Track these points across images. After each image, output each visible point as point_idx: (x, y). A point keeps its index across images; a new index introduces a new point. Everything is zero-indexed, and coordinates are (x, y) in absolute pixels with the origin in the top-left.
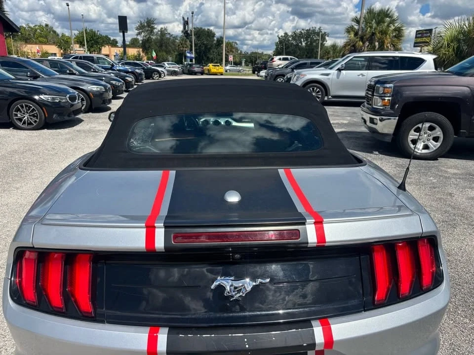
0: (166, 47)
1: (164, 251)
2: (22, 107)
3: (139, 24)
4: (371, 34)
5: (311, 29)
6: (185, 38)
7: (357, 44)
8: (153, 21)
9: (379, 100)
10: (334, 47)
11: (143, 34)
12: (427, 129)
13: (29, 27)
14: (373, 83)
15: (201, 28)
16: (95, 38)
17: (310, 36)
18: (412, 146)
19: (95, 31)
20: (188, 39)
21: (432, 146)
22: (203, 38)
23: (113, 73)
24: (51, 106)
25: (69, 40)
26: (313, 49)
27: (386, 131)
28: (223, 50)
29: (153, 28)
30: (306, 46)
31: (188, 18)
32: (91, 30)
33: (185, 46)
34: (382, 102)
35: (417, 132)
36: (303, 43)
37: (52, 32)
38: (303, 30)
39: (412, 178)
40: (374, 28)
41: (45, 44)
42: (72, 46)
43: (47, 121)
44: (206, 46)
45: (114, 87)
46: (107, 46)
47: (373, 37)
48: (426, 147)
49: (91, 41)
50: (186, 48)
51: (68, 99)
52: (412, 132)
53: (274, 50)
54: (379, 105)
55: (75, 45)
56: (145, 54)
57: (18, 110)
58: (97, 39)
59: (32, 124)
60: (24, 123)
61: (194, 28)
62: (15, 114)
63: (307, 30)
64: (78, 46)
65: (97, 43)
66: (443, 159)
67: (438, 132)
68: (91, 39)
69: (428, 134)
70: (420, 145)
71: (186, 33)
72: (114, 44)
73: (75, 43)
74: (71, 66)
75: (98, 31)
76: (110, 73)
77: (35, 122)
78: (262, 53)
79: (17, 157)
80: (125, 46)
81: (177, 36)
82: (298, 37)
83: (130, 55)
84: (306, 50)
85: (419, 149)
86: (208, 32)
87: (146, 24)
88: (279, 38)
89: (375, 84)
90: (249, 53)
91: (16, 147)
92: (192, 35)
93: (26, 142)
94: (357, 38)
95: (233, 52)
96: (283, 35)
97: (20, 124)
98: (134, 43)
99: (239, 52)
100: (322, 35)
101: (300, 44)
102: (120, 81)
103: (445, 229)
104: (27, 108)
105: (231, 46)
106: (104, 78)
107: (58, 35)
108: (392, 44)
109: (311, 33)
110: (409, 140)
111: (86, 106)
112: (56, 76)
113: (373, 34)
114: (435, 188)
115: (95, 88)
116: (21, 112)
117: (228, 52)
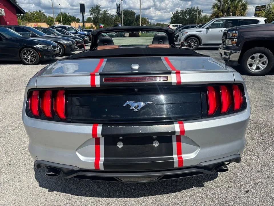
0: (107, 21)
1: (100, 86)
2: (27, 52)
3: (91, 8)
4: (227, 8)
5: (192, 8)
6: (118, 16)
7: (219, 14)
8: (99, 6)
9: (230, 41)
10: (205, 17)
11: (94, 14)
12: (258, 57)
13: (30, 13)
14: (226, 32)
15: (127, 10)
16: (67, 18)
17: (192, 12)
18: (249, 67)
19: (67, 14)
20: (120, 16)
21: (261, 67)
22: (128, 16)
23: (77, 35)
24: (43, 52)
25: (52, 19)
26: (193, 21)
27: (234, 59)
28: (140, 23)
29: (100, 10)
30: (189, 19)
31: (119, 4)
32: (65, 13)
33: (118, 21)
34: (232, 42)
35: (253, 59)
36: (187, 17)
37: (43, 15)
38: (187, 9)
39: (248, 85)
40: (229, 4)
41: (39, 22)
42: (54, 23)
43: (41, 60)
44: (130, 20)
45: (77, 42)
46: (74, 22)
47: (229, 10)
48: (258, 68)
49: (65, 19)
50: (118, 22)
51: (52, 47)
52: (250, 59)
53: (170, 22)
54: (230, 44)
55: (56, 22)
56: (95, 26)
57: (25, 54)
58: (68, 18)
59: (33, 61)
60: (28, 61)
61: (123, 10)
62: (23, 56)
63: (190, 9)
64: (58, 22)
65: (68, 21)
66: (268, 75)
67: (265, 59)
68: (65, 18)
69: (259, 60)
70: (254, 67)
71: (118, 13)
72: (78, 21)
73: (56, 21)
74: (54, 31)
75: (69, 14)
76: (76, 35)
77: (34, 60)
78: (163, 24)
79: (25, 78)
80: (84, 22)
81: (113, 15)
82: (185, 13)
83: (87, 27)
84: (189, 21)
85: (253, 69)
86: (131, 12)
87: (95, 8)
88: (173, 14)
89: (227, 32)
90: (155, 24)
91: (24, 73)
92: (122, 14)
93: (30, 71)
94: (220, 11)
95: (146, 23)
96: (175, 12)
97: (26, 62)
98: (89, 20)
99: (149, 24)
100: (199, 12)
101: (185, 18)
102: (81, 39)
103: (266, 109)
104: (30, 53)
105: (145, 20)
106: (72, 38)
107: (46, 17)
108: (240, 14)
109: (192, 11)
110: (248, 64)
111: (62, 53)
112: (45, 36)
113: (229, 8)
114: (262, 90)
115: (66, 42)
116: (26, 55)
117: (143, 23)
